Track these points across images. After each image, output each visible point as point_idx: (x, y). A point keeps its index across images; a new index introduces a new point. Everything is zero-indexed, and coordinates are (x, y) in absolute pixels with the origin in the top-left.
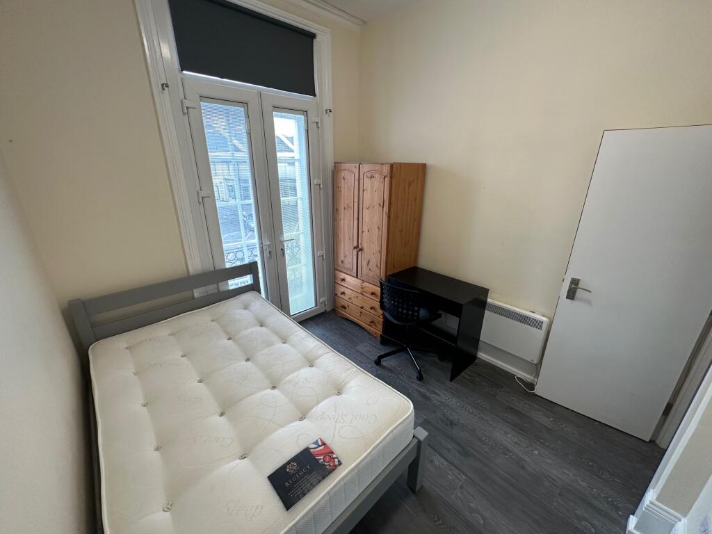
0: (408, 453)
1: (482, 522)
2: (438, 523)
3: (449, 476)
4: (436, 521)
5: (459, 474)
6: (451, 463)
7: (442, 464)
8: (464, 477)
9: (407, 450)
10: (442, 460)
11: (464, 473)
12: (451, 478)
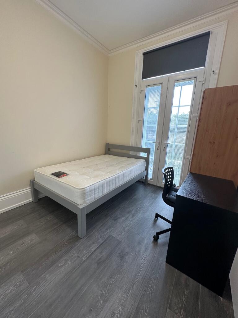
0: (73, 204)
1: (60, 265)
2: (64, 244)
3: (85, 251)
4: (65, 243)
5: (86, 257)
6: (92, 253)
7: (92, 249)
8: (84, 259)
9: (75, 204)
10: (94, 248)
11: (87, 259)
12: (84, 252)
